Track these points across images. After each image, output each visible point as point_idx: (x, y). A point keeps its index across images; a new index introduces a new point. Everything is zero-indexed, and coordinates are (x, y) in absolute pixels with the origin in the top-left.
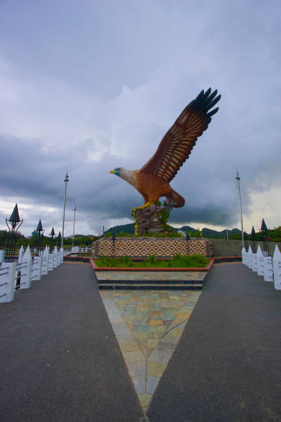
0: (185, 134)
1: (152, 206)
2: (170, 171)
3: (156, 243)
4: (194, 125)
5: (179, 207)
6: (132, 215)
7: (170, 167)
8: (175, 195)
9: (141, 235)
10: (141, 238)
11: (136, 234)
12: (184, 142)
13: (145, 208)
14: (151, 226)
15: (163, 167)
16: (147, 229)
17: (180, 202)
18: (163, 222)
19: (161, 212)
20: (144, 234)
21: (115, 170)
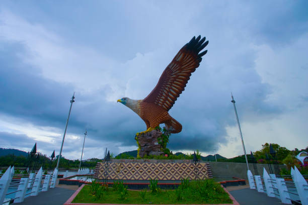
0: (181, 70)
1: (154, 131)
2: (168, 100)
3: (157, 166)
4: (188, 62)
5: (178, 132)
6: (135, 139)
7: (169, 98)
8: (174, 122)
9: (142, 158)
10: (142, 160)
11: (138, 156)
12: (180, 77)
13: (147, 132)
14: (153, 149)
15: (163, 97)
16: (148, 152)
17: (178, 128)
18: (162, 145)
19: (161, 136)
20: (146, 156)
21: (122, 99)
